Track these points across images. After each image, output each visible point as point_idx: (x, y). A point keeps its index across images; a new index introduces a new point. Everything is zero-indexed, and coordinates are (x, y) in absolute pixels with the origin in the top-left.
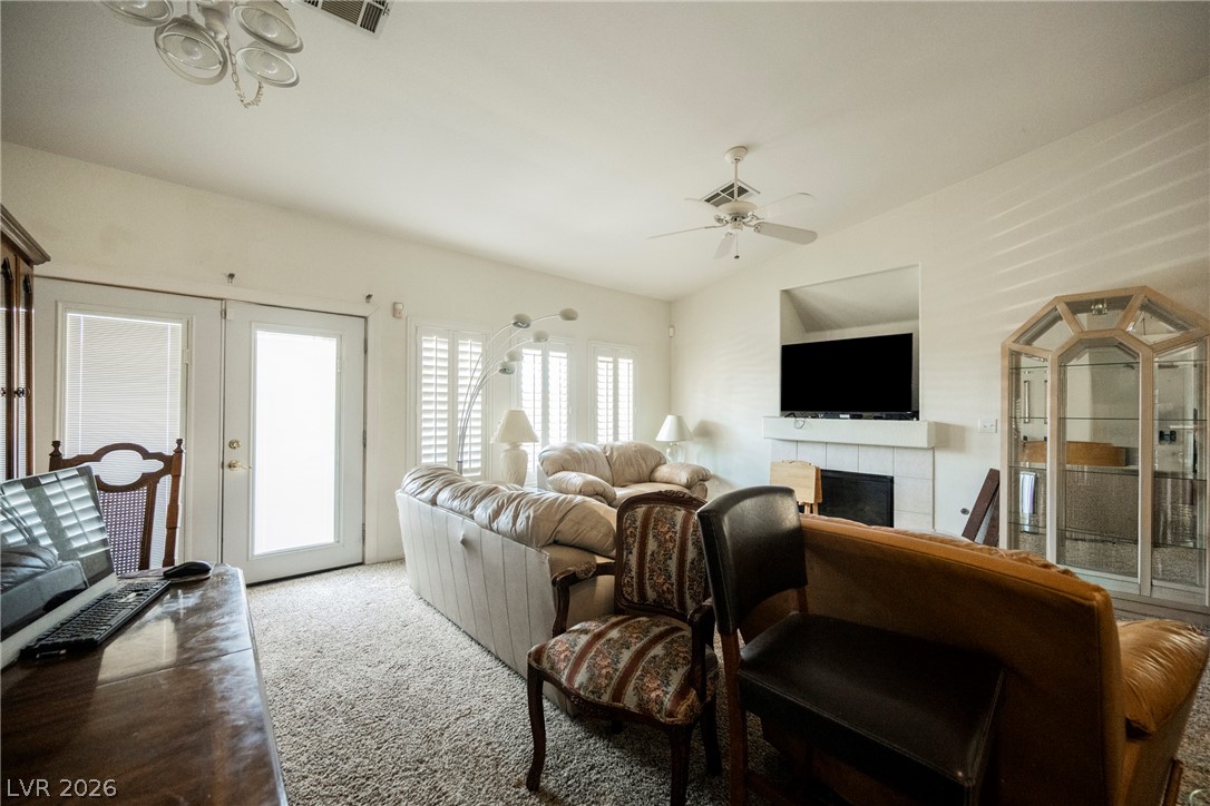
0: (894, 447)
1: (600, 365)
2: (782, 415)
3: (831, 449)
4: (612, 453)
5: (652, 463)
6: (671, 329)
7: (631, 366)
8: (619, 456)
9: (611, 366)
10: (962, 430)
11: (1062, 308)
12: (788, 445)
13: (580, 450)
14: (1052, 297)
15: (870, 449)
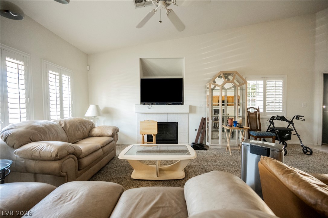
0: (178, 113)
1: (50, 75)
2: (141, 104)
3: (159, 115)
4: (65, 124)
5: (89, 128)
6: (88, 67)
7: (70, 79)
8: (71, 126)
9: (58, 77)
10: (195, 107)
11: (222, 75)
12: (144, 115)
13: (42, 124)
14: (219, 71)
15: (171, 114)
